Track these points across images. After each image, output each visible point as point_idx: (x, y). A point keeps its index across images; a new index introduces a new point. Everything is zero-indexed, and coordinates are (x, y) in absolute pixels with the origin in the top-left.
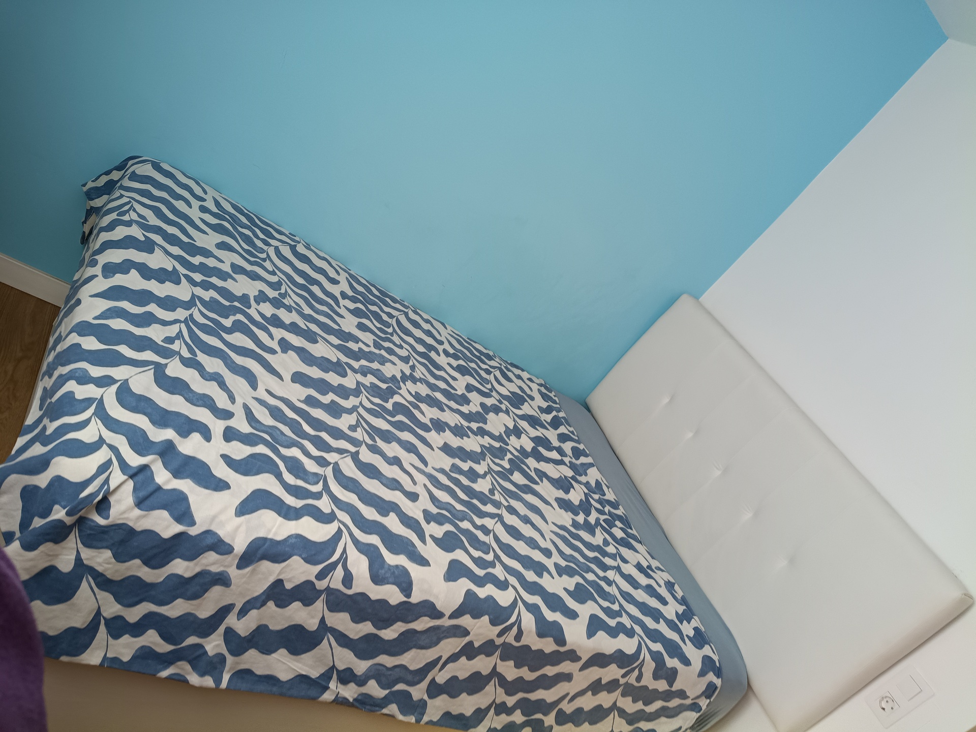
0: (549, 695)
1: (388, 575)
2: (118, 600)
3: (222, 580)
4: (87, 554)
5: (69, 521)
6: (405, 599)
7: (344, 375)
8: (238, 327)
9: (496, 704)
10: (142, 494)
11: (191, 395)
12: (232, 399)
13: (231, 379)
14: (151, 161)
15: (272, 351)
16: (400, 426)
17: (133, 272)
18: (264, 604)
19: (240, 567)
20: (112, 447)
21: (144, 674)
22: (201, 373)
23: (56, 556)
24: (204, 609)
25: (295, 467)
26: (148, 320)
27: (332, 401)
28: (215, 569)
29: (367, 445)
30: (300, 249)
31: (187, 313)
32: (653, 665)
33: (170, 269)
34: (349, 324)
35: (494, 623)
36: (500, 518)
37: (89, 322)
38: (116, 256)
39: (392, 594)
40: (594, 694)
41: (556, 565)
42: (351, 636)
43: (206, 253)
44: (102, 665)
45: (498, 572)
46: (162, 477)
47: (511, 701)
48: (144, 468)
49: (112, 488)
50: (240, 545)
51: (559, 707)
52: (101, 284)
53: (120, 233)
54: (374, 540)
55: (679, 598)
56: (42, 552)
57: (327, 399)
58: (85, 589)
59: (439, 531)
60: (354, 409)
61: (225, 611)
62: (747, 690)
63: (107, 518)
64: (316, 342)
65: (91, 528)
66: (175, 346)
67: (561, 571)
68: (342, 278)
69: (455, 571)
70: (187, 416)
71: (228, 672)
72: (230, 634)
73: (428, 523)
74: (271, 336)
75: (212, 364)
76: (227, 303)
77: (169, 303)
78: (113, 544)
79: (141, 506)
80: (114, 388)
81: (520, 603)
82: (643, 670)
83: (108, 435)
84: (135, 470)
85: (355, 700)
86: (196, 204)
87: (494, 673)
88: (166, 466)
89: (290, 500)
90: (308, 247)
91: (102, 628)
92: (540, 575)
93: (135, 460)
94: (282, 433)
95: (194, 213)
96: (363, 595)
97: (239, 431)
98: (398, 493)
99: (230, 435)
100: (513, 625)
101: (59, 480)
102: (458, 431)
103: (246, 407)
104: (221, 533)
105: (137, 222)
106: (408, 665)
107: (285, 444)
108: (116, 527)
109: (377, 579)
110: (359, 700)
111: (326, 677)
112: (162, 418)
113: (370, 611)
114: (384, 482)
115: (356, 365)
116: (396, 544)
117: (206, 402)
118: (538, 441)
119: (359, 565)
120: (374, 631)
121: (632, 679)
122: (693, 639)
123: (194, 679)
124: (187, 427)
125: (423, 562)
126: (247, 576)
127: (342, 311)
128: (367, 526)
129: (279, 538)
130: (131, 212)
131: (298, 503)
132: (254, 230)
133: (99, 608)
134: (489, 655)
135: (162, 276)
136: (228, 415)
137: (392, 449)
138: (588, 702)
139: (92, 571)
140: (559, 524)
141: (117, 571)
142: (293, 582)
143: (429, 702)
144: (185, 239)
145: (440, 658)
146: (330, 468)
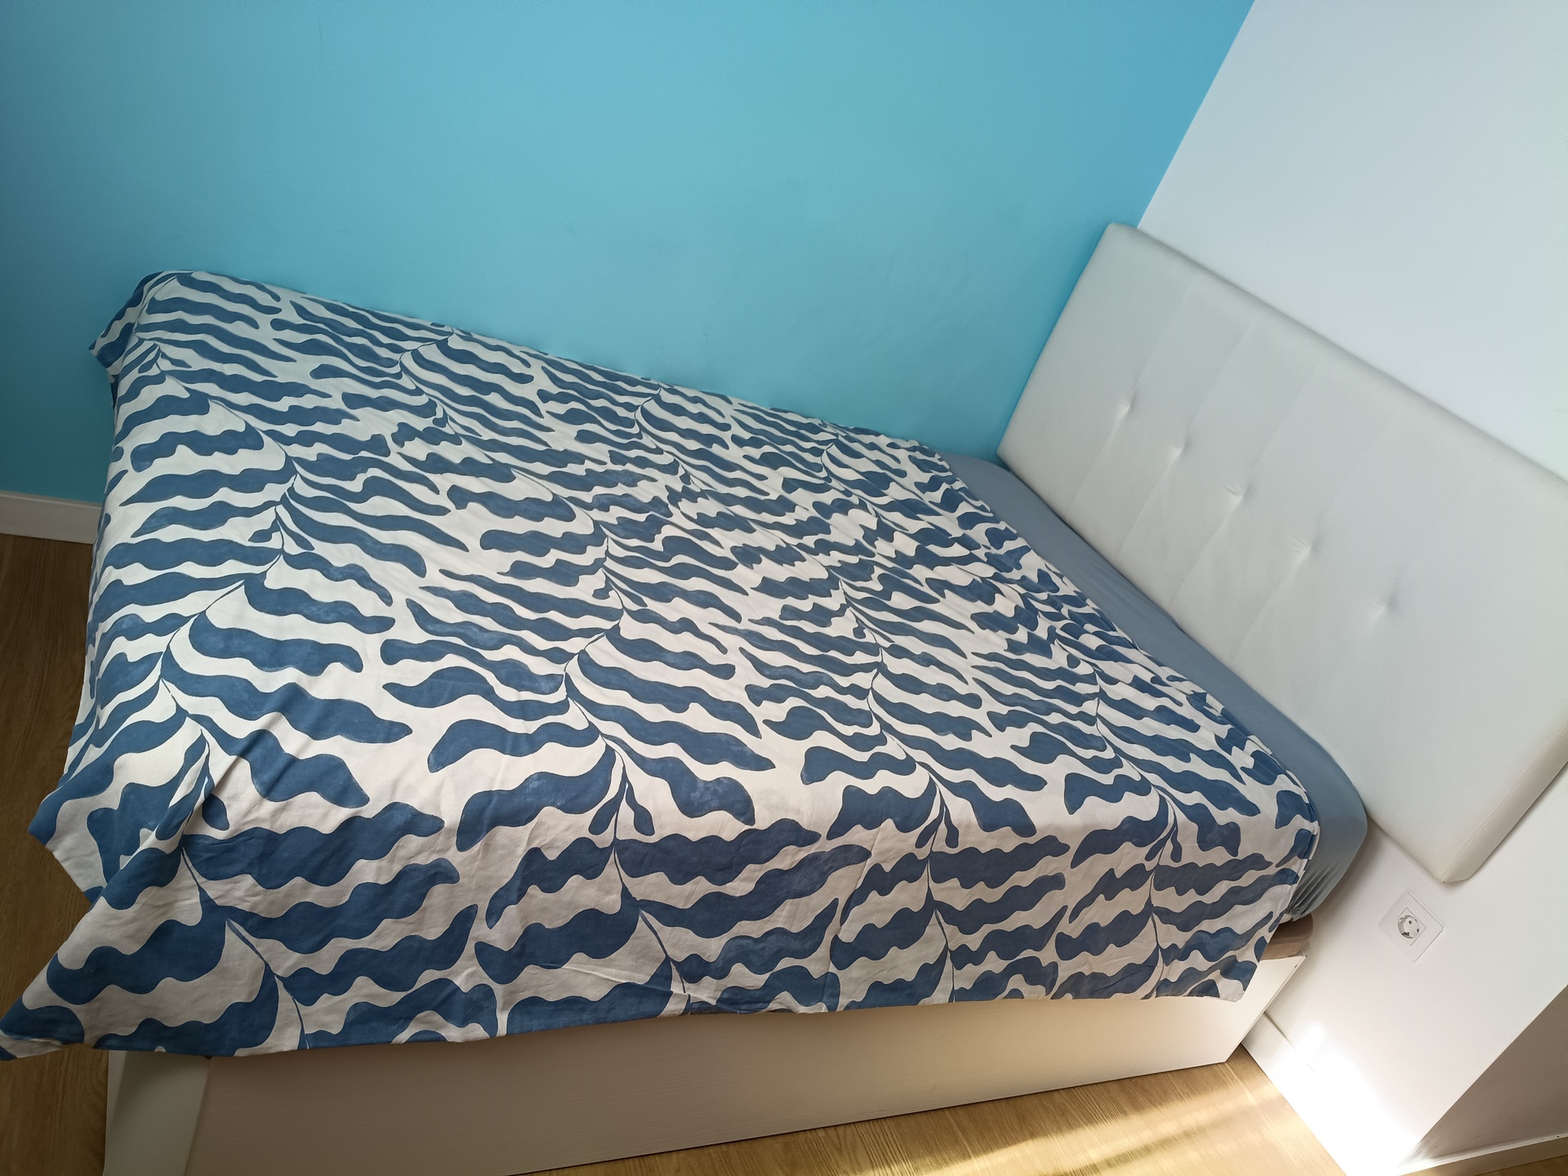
0: (1034, 917)
1: (707, 797)
2: (292, 945)
3: (442, 873)
4: (214, 889)
5: (166, 846)
6: (747, 827)
7: (570, 517)
8: (374, 488)
9: (950, 951)
10: (268, 776)
11: (314, 609)
12: (387, 598)
13: (377, 569)
14: (175, 274)
15: (441, 511)
16: (683, 572)
17: (182, 450)
18: (522, 893)
19: (462, 846)
20: (200, 719)
21: (372, 1044)
22: (325, 572)
23: (170, 905)
24: (432, 924)
25: (514, 674)
26: (221, 514)
27: (558, 562)
28: (424, 860)
29: (630, 613)
30: (455, 343)
31: (283, 489)
32: (1195, 827)
33: (241, 428)
34: (563, 437)
35: (904, 827)
36: (881, 668)
37: (126, 543)
38: (149, 433)
39: (723, 825)
40: (1109, 898)
41: (991, 715)
42: (680, 906)
43: (297, 390)
44: (301, 1047)
45: (894, 748)
46: (293, 741)
47: (974, 941)
48: (260, 736)
49: (216, 779)
50: (451, 814)
51: (1057, 931)
52: (135, 482)
53: (149, 396)
54: (672, 750)
55: (1217, 714)
56: (144, 905)
57: (548, 561)
58: (233, 941)
59: (778, 711)
60: (598, 564)
61: (465, 919)
62: (1368, 828)
63: (226, 827)
64: (510, 478)
65: (207, 849)
66: (275, 542)
67: (1000, 722)
68: (536, 369)
69: (817, 766)
70: (314, 642)
71: (503, 1009)
72: (484, 952)
73: (758, 703)
74: (434, 489)
75: (341, 554)
76: (347, 457)
77: (251, 481)
78: (250, 864)
79: (273, 794)
80: (185, 630)
81: (940, 786)
82: (1179, 839)
83: (191, 704)
84: (246, 743)
85: (719, 1001)
86: (264, 320)
87: (931, 904)
88: (295, 724)
89: (516, 726)
90: (467, 337)
91: (283, 994)
92: (967, 737)
93: (241, 729)
94: (481, 629)
95: (265, 334)
96: (675, 837)
97: (407, 643)
98: (697, 672)
99: (392, 653)
100: (937, 822)
101: (134, 791)
102: (783, 556)
103: (413, 605)
104: (416, 802)
105: (172, 373)
106: (787, 927)
107: (491, 644)
108: (245, 838)
109: (690, 807)
110: (726, 999)
111: (663, 976)
112: (272, 654)
113: (695, 859)
114: (671, 660)
115: (587, 497)
116: (708, 747)
117: (343, 612)
118: (923, 536)
119: (655, 795)
120: (715, 888)
121: (1165, 858)
122: (1254, 771)
123: (453, 1033)
124: (317, 658)
125: (763, 764)
126: (479, 857)
127: (546, 421)
128: (654, 733)
129: (511, 786)
130: (160, 361)
131: (530, 727)
132: (371, 335)
133: (267, 965)
134: (912, 879)
135: (229, 442)
136: (385, 623)
137: (676, 609)
138: (1103, 913)
139: (232, 912)
140: (985, 652)
141: (272, 903)
142: (557, 847)
143: (840, 974)
144: (258, 378)
145: (836, 902)
146: (575, 661)
